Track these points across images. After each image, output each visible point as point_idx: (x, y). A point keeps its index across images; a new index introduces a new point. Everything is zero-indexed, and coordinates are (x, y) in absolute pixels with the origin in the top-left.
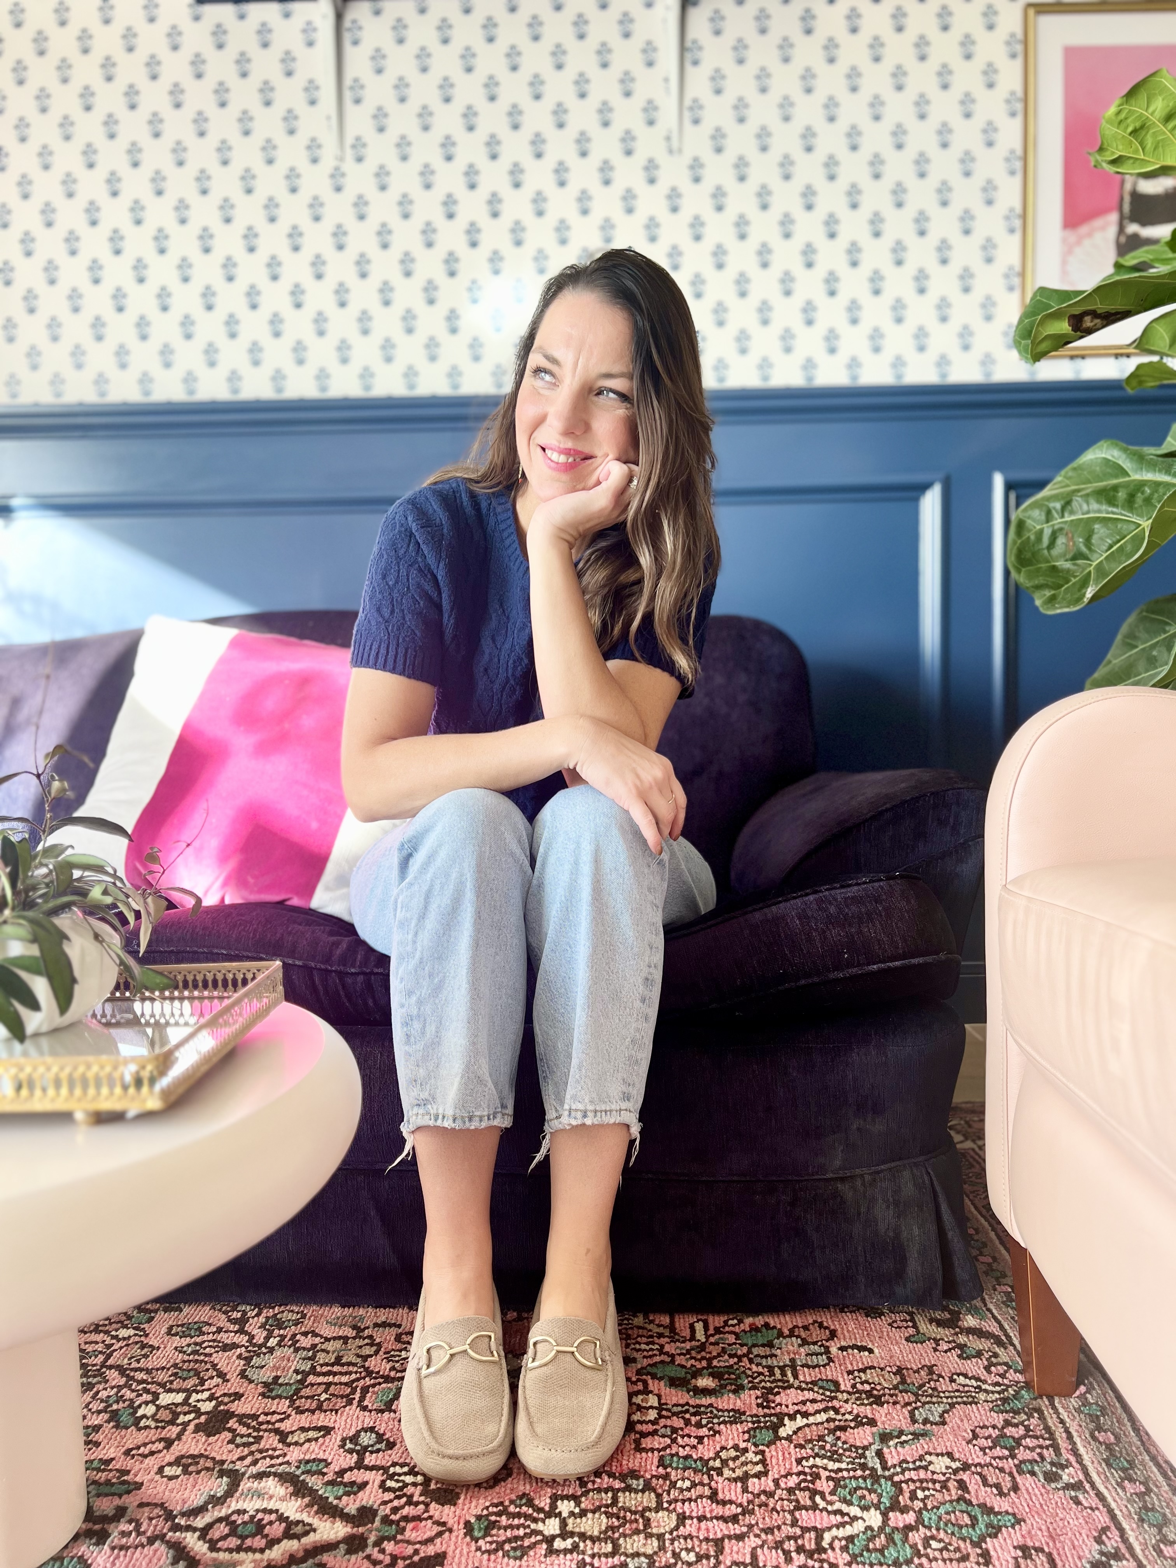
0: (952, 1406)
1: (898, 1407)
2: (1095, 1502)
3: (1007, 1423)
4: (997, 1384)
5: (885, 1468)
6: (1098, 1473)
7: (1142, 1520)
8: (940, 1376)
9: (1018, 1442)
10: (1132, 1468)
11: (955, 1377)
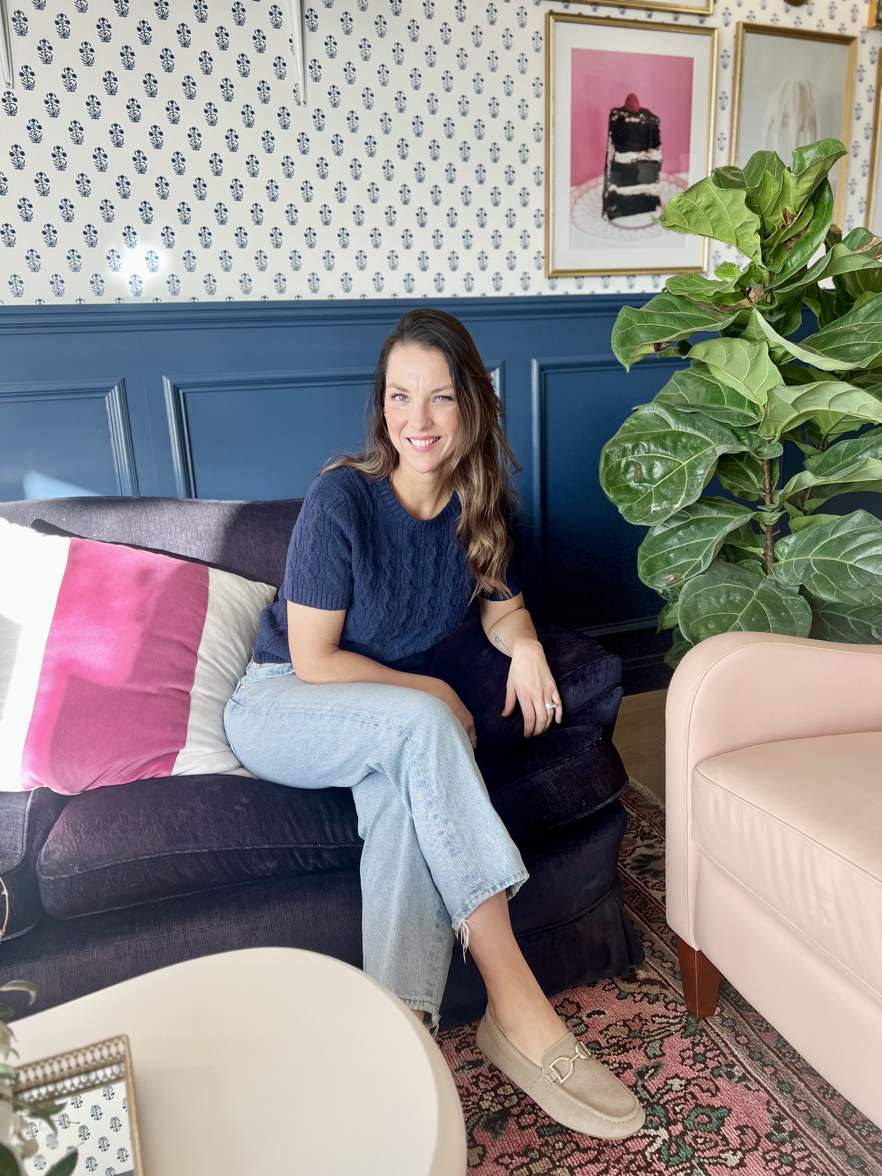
0: (662, 1039)
1: (637, 1050)
2: (756, 1086)
3: (694, 1045)
4: (675, 1017)
5: (652, 1097)
6: (749, 1065)
7: (781, 1090)
8: (647, 1021)
9: (704, 1055)
10: (763, 1057)
11: (654, 1018)
